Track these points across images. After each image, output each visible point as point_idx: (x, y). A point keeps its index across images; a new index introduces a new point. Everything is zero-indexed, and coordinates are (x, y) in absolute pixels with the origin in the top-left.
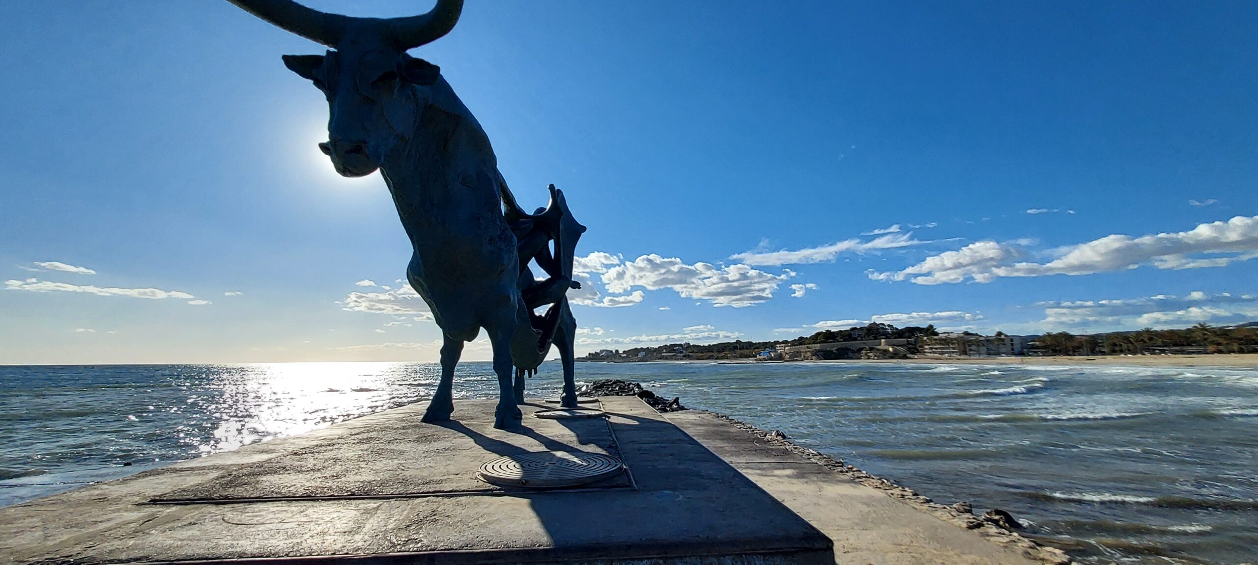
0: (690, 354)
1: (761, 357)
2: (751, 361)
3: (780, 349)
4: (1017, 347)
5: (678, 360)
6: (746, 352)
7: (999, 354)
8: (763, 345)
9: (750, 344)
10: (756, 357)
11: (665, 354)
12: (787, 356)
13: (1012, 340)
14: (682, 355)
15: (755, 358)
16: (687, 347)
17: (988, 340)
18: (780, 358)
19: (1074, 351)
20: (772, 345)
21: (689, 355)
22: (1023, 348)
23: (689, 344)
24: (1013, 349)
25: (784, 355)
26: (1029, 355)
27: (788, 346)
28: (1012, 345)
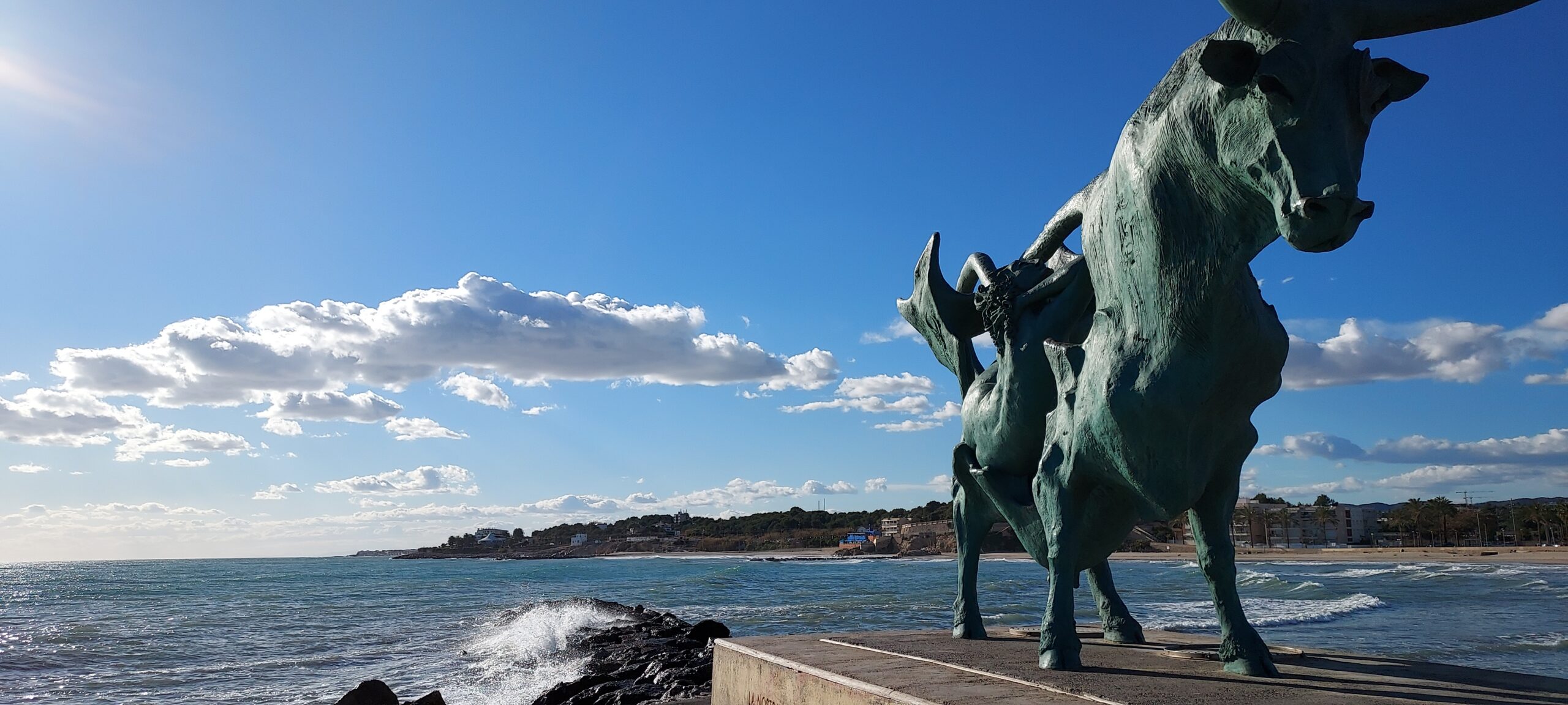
0: (691, 539)
1: (850, 546)
2: (827, 553)
3: (889, 528)
4: (1358, 530)
5: (663, 551)
6: (816, 533)
7: (1324, 542)
8: (851, 519)
9: (821, 518)
10: (838, 545)
11: (633, 539)
12: (906, 545)
13: (1348, 513)
14: (672, 540)
15: (837, 549)
16: (685, 523)
17: (1304, 513)
18: (890, 547)
19: (1460, 537)
20: (871, 520)
21: (687, 542)
22: (1368, 530)
23: (687, 515)
24: (1349, 532)
25: (899, 541)
26: (1379, 545)
27: (907, 522)
28: (1349, 523)
